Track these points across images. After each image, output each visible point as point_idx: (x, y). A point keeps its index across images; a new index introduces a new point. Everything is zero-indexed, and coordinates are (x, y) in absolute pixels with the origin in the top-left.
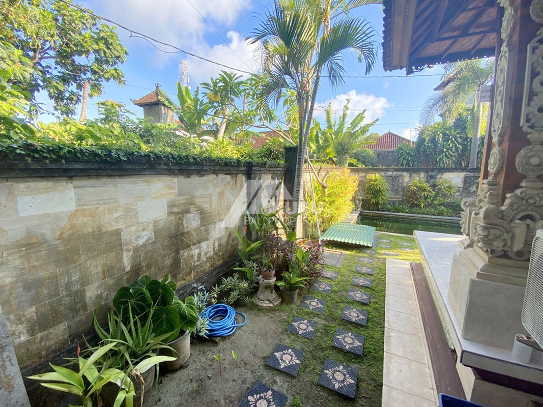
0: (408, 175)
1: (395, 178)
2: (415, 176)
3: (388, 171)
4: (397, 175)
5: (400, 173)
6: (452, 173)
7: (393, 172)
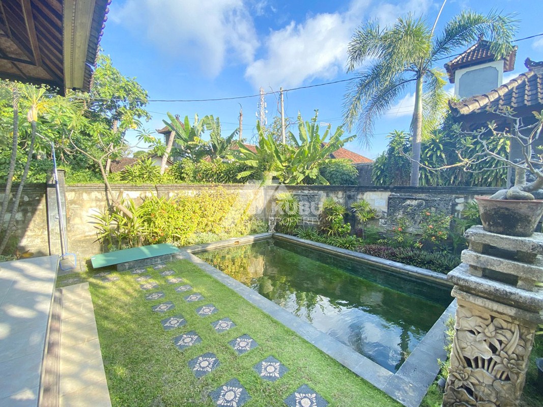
0: (325, 195)
1: (311, 197)
2: (331, 195)
3: (304, 190)
4: (313, 194)
5: (317, 192)
6: (374, 193)
7: (309, 191)
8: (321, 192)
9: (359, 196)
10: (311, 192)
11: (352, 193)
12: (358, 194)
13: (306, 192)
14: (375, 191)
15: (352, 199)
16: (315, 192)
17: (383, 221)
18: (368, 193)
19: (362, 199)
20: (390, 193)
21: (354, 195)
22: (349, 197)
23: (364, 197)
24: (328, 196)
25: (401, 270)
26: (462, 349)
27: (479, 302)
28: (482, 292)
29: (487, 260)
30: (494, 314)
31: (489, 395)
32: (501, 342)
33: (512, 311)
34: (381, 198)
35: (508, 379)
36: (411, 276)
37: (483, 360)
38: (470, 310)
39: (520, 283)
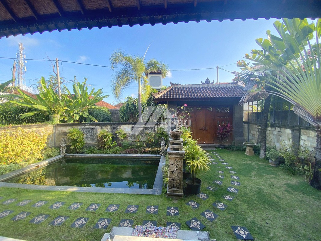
0: (100, 127)
1: (91, 130)
2: (104, 128)
3: (86, 125)
4: (92, 128)
5: (95, 126)
6: (125, 126)
7: (90, 126)
8: (98, 127)
9: (119, 128)
10: (91, 126)
11: (115, 126)
12: (118, 126)
13: (88, 127)
14: (126, 125)
15: (115, 129)
16: (94, 126)
17: (130, 138)
18: (123, 126)
19: (120, 129)
20: (132, 125)
21: (116, 127)
22: (114, 128)
23: (121, 128)
24: (102, 128)
25: (141, 157)
26: (171, 169)
27: (173, 156)
28: (173, 154)
29: (174, 146)
30: (176, 158)
31: (177, 178)
32: (178, 164)
33: (179, 156)
34: (129, 128)
35: (180, 172)
36: (144, 158)
37: (175, 170)
38: (172, 159)
39: (179, 150)
